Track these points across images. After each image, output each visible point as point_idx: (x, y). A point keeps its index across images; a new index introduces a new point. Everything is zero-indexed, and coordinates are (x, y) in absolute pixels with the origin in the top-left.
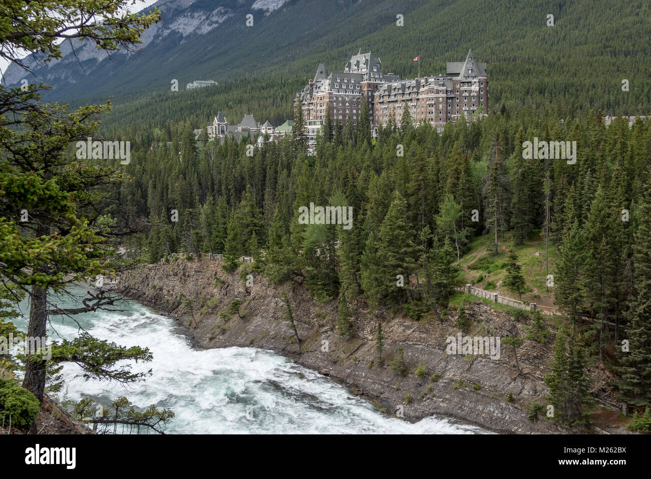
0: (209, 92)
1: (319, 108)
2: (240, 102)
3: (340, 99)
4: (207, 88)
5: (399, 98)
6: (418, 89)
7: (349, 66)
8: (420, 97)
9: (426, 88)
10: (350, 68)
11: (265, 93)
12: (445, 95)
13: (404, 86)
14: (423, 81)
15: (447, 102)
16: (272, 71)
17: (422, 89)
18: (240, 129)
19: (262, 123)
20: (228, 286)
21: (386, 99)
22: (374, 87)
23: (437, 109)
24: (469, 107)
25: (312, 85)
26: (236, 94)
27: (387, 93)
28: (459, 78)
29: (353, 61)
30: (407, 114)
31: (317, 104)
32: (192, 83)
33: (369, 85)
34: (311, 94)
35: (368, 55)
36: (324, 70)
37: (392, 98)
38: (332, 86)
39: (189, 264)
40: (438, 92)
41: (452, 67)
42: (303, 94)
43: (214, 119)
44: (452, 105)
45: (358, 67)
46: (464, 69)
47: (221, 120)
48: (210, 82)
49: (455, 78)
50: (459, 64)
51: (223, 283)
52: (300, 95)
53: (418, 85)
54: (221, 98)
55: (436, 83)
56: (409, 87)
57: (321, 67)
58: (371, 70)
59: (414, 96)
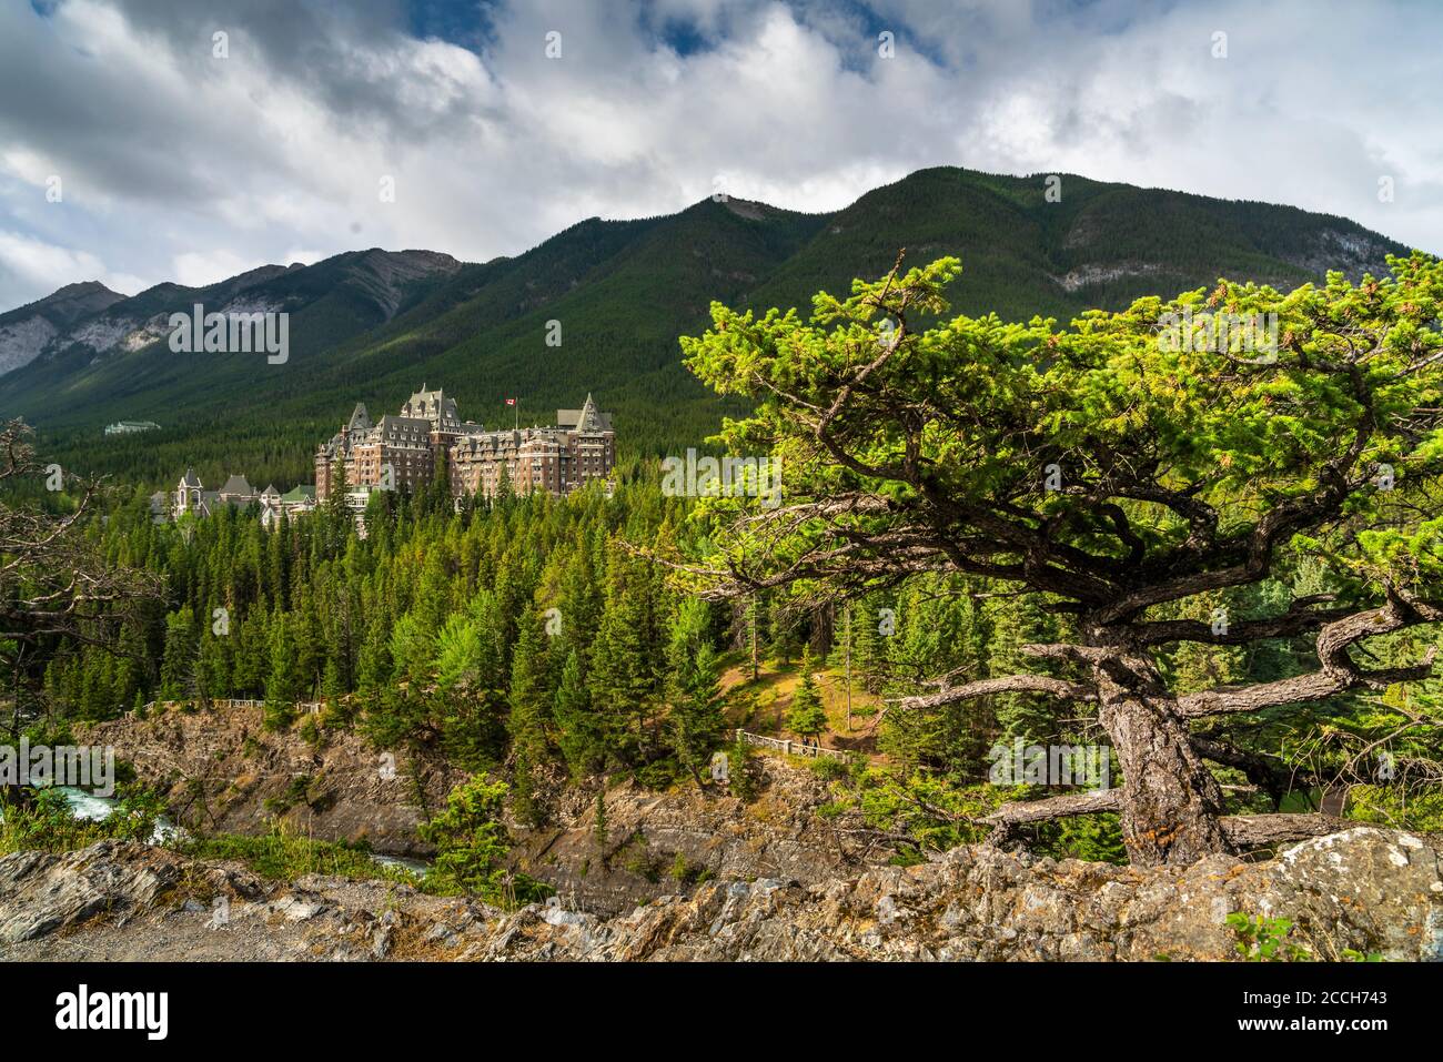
0: (148, 439)
1: (364, 467)
2: (206, 456)
3: (398, 455)
4: (144, 435)
5: (489, 457)
6: (518, 444)
7: (409, 408)
8: (521, 455)
9: (530, 444)
10: (409, 412)
11: (249, 444)
12: (557, 455)
13: (495, 442)
14: (524, 434)
15: (560, 465)
16: (253, 412)
17: (523, 446)
18: (224, 496)
19: (262, 489)
20: (273, 754)
21: (468, 458)
22: (450, 441)
23: (545, 474)
24: (591, 472)
25: (347, 434)
26: (198, 443)
27: (469, 449)
28: (576, 431)
29: (415, 399)
30: (505, 478)
31: (361, 462)
32: (116, 425)
33: (441, 436)
34: (347, 446)
35: (439, 395)
36: (364, 412)
37: (478, 456)
38: (385, 436)
39: (188, 719)
40: (547, 449)
41: (564, 416)
42: (331, 447)
43: (179, 481)
44: (567, 468)
45: (423, 410)
46: (581, 420)
47: (191, 482)
48: (147, 425)
49: (569, 432)
50: (575, 412)
51: (264, 747)
52: (327, 448)
53: (518, 440)
54: (174, 448)
55: (543, 438)
56: (503, 442)
57: (360, 407)
58: (444, 415)
59: (511, 455)
